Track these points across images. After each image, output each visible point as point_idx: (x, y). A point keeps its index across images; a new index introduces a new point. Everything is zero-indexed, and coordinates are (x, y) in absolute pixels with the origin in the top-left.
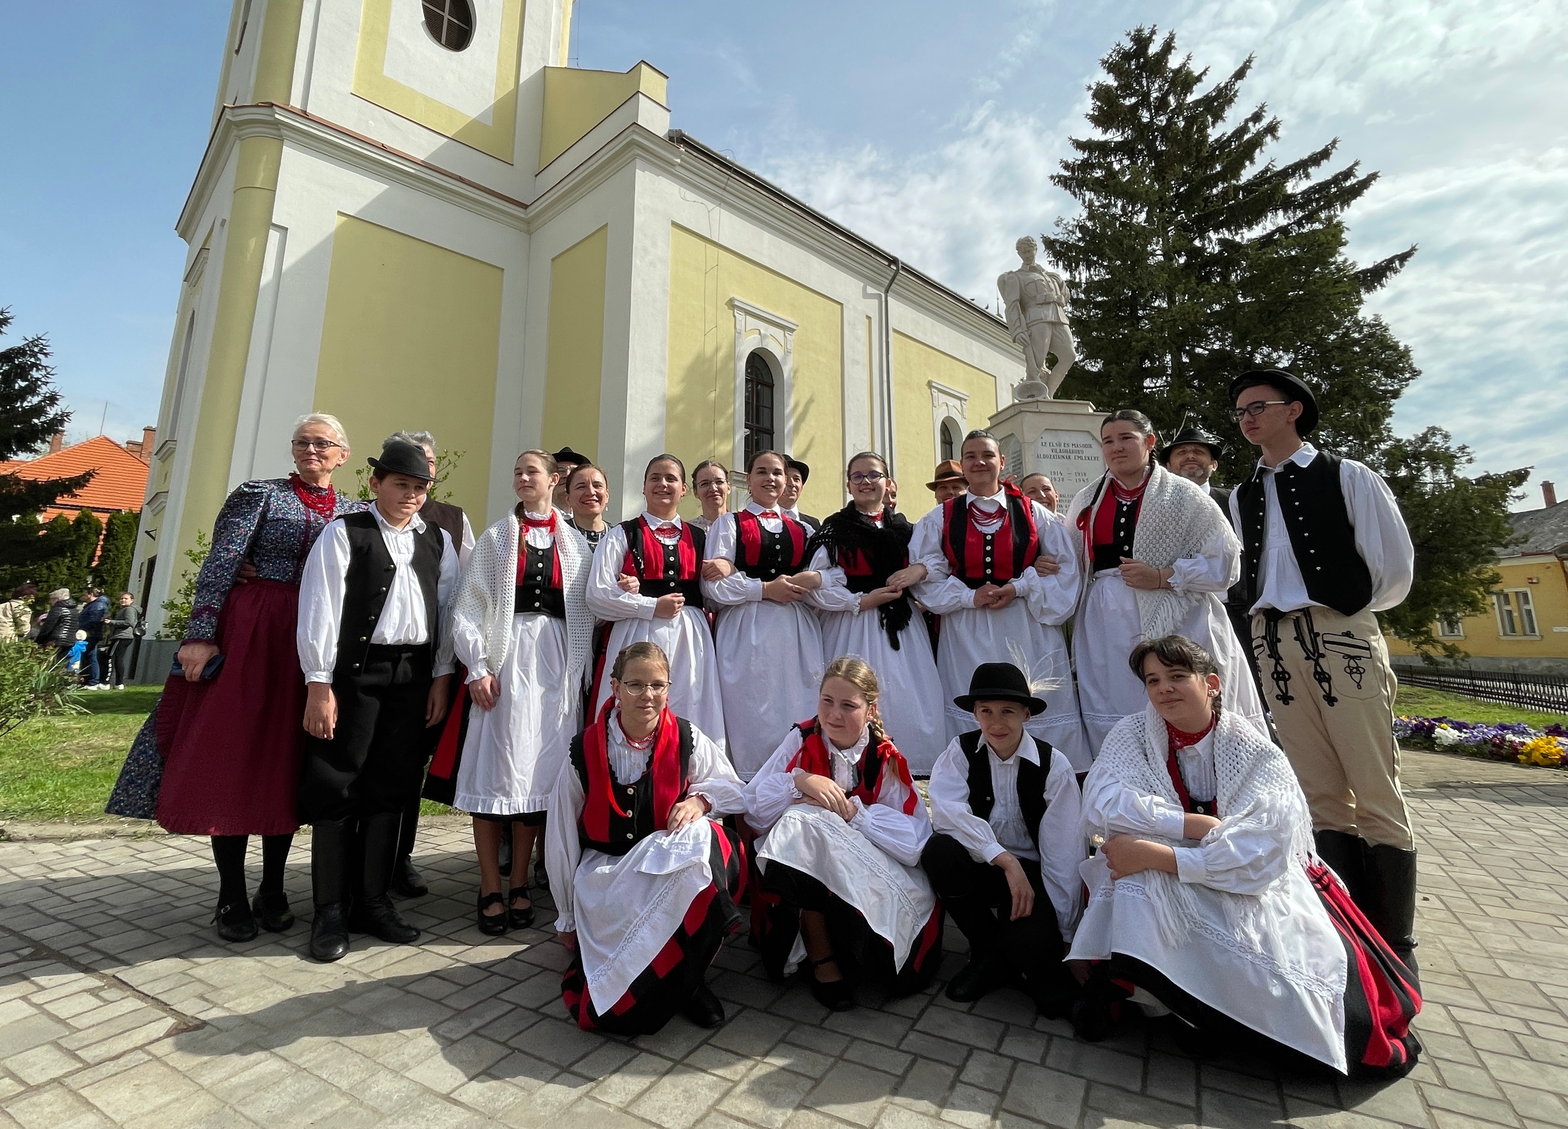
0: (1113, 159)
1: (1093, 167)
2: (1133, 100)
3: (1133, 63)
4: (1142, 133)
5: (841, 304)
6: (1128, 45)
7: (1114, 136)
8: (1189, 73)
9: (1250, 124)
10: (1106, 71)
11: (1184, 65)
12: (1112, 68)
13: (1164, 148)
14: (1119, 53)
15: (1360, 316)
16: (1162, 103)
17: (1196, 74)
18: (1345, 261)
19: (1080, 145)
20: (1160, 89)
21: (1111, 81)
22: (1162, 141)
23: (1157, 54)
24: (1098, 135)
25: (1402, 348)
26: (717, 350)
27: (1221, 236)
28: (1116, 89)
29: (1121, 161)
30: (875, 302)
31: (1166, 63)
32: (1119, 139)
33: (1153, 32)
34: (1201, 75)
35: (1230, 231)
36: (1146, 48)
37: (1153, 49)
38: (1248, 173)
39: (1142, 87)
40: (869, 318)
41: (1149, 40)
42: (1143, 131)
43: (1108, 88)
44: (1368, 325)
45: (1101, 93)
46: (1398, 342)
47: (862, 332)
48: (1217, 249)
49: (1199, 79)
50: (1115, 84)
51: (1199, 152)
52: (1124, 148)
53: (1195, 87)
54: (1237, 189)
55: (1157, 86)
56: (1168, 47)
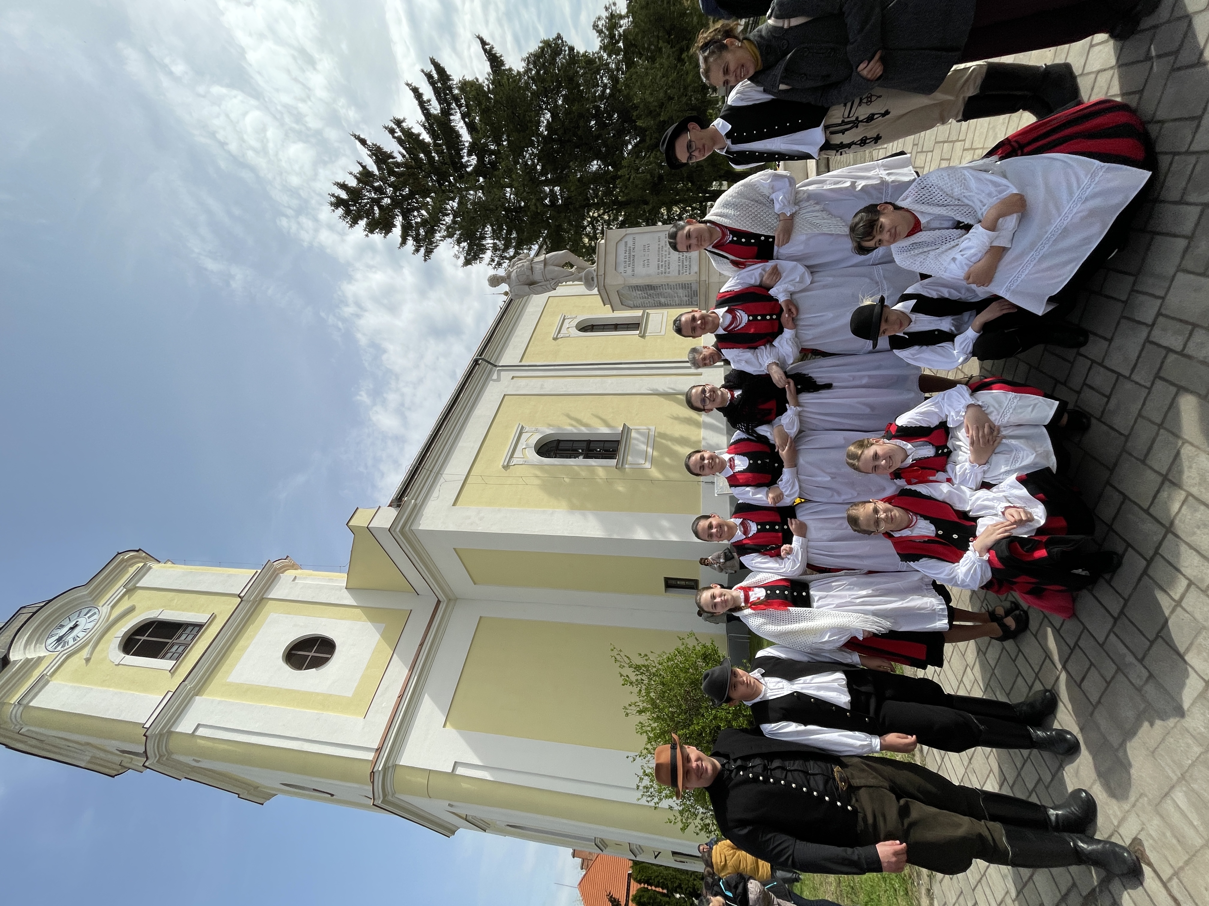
0: (413, 222)
1: (418, 234)
2: (376, 208)
3: (352, 208)
4: (398, 203)
5: (505, 395)
6: (340, 211)
7: (399, 221)
8: (360, 173)
9: (396, 135)
10: (356, 225)
11: (355, 176)
12: (355, 222)
13: (407, 190)
14: (345, 217)
15: (522, 70)
16: (379, 190)
17: (361, 169)
18: (488, 80)
19: (404, 242)
20: (369, 191)
21: (363, 223)
22: (403, 191)
23: (347, 193)
24: (397, 231)
25: (541, 45)
26: (537, 477)
27: (465, 154)
28: (368, 218)
29: (414, 216)
30: (502, 373)
31: (354, 188)
32: (400, 218)
33: (333, 195)
34: (362, 166)
35: (462, 149)
36: (342, 200)
37: (344, 195)
38: (426, 137)
39: (368, 203)
40: (513, 378)
41: (338, 198)
42: (396, 203)
43: (368, 224)
44: (528, 65)
45: (371, 228)
46: (539, 47)
47: (523, 382)
48: (474, 157)
49: (364, 167)
50: (365, 219)
51: (412, 167)
52: (406, 215)
53: (370, 170)
54: (436, 145)
55: (367, 194)
56: (343, 186)
